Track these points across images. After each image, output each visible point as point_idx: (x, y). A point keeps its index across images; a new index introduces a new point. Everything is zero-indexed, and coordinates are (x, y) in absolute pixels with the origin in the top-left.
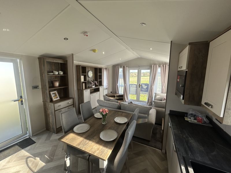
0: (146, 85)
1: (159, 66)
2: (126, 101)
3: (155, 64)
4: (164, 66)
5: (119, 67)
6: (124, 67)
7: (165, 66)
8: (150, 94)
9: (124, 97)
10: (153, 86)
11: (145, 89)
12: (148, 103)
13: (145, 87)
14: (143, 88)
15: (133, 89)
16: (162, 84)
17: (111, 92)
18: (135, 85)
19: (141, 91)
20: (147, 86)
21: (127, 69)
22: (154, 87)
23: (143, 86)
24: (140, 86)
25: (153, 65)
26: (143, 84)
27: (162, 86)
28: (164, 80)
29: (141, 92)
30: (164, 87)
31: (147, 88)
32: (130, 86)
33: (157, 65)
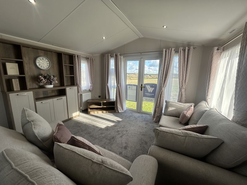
0: (152, 85)
1: (177, 52)
2: (119, 112)
3: (168, 48)
4: (187, 50)
5: (109, 57)
6: (116, 55)
7: (189, 50)
8: (157, 102)
9: (117, 105)
10: (163, 89)
11: (150, 93)
12: (154, 117)
13: (150, 90)
14: (148, 92)
15: (132, 93)
16: (180, 85)
17: (99, 97)
18: (134, 85)
19: (145, 96)
20: (153, 89)
21: (122, 59)
22: (166, 91)
23: (148, 87)
24: (143, 88)
25: (164, 50)
26: (148, 84)
27: (180, 88)
28: (184, 76)
29: (144, 98)
30: (183, 90)
31: (154, 92)
32: (128, 88)
33: (173, 49)
